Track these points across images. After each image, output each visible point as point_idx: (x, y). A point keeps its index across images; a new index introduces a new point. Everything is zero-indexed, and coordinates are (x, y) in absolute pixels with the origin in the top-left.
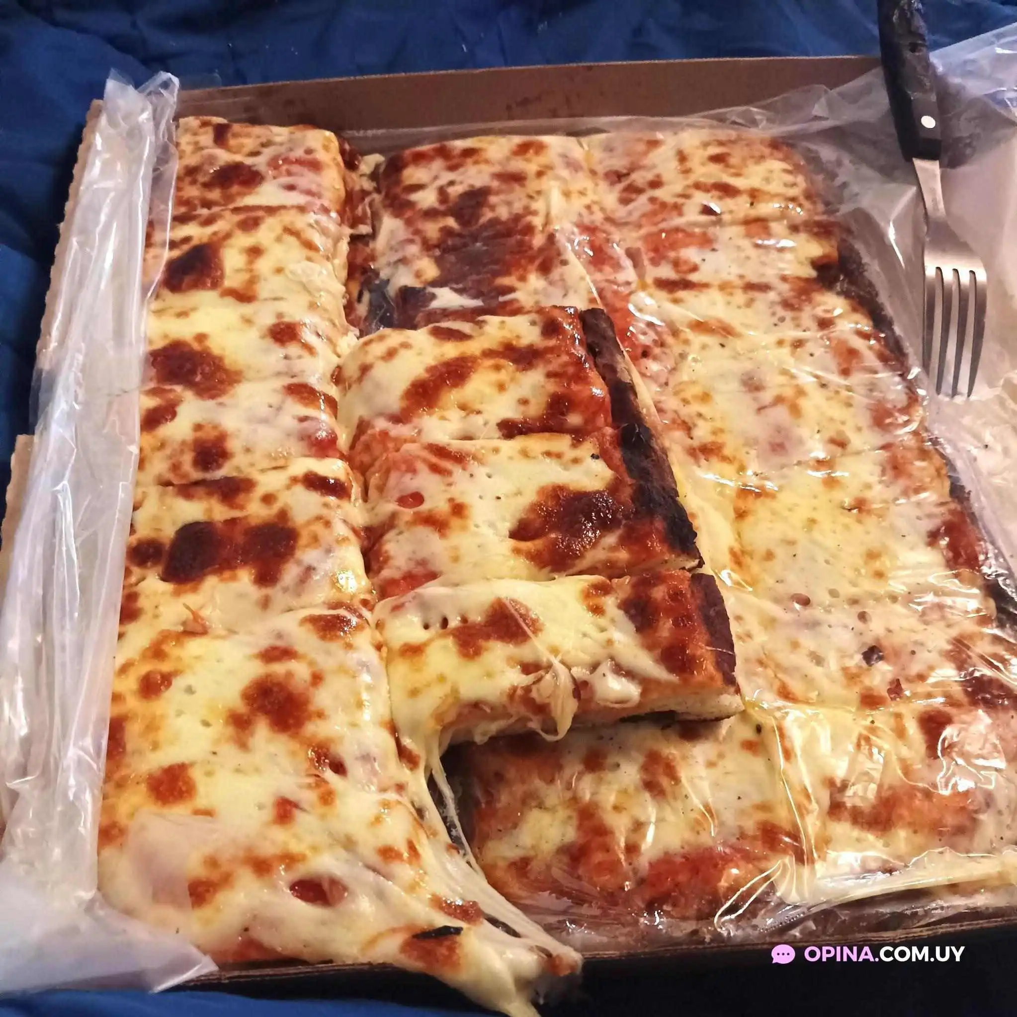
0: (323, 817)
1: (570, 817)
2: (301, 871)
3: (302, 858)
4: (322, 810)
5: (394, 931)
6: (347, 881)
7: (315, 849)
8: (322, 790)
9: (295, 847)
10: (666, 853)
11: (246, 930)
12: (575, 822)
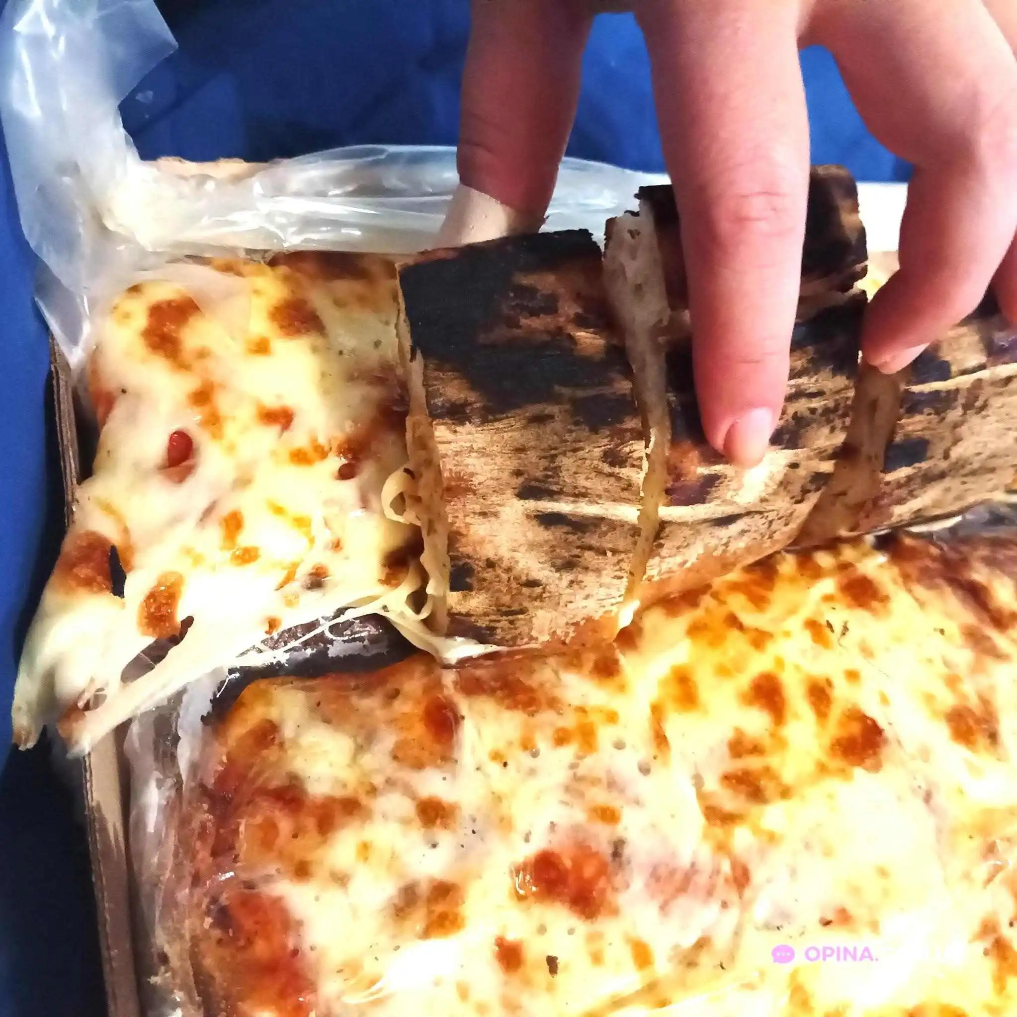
0: (274, 454)
1: (345, 786)
2: (201, 437)
3: (217, 435)
4: (285, 454)
5: (126, 531)
6: (191, 482)
7: (231, 449)
8: (311, 454)
9: (231, 430)
10: (300, 924)
11: (124, 391)
12: (339, 793)
